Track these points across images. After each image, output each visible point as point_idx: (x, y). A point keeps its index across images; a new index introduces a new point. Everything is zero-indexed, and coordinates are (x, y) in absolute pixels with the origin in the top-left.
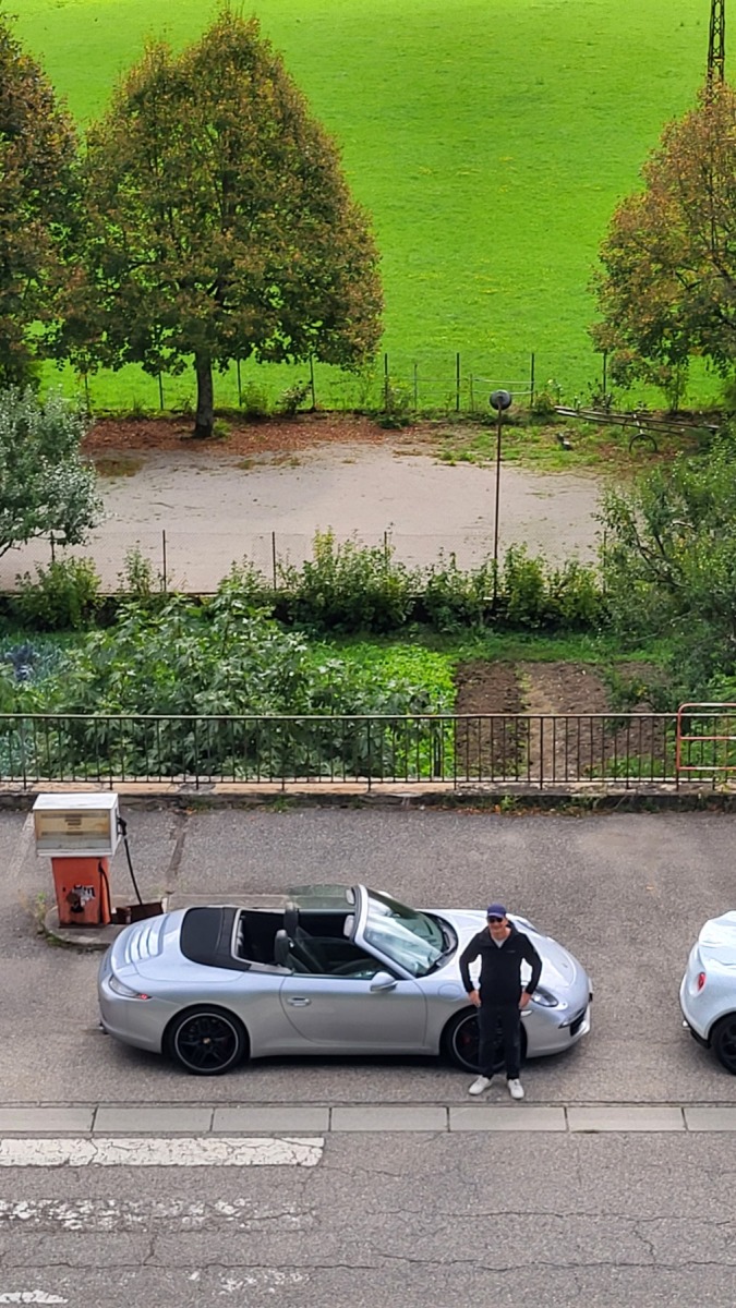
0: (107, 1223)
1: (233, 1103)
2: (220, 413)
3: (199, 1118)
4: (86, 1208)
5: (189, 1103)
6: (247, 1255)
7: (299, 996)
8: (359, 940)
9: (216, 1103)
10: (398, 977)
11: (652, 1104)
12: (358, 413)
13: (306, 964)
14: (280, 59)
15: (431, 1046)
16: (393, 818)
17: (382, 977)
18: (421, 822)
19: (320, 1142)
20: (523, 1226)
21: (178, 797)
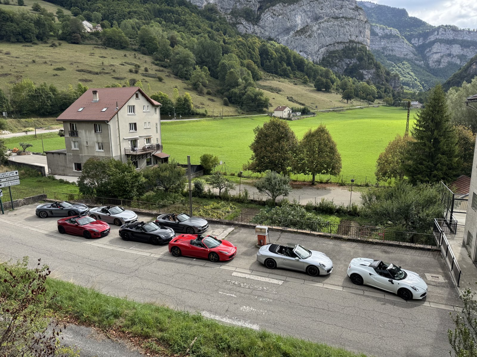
0: (247, 287)
1: (272, 274)
2: (316, 182)
3: (267, 275)
4: (245, 284)
5: (266, 272)
6: (265, 296)
7: (284, 259)
8: (295, 252)
9: (270, 273)
10: (300, 259)
11: (339, 286)
12: (337, 183)
13: (288, 255)
14: (328, 132)
15: (304, 270)
16: (313, 237)
17: (297, 258)
18: (317, 238)
19: (283, 281)
20: (309, 300)
21: (282, 230)
